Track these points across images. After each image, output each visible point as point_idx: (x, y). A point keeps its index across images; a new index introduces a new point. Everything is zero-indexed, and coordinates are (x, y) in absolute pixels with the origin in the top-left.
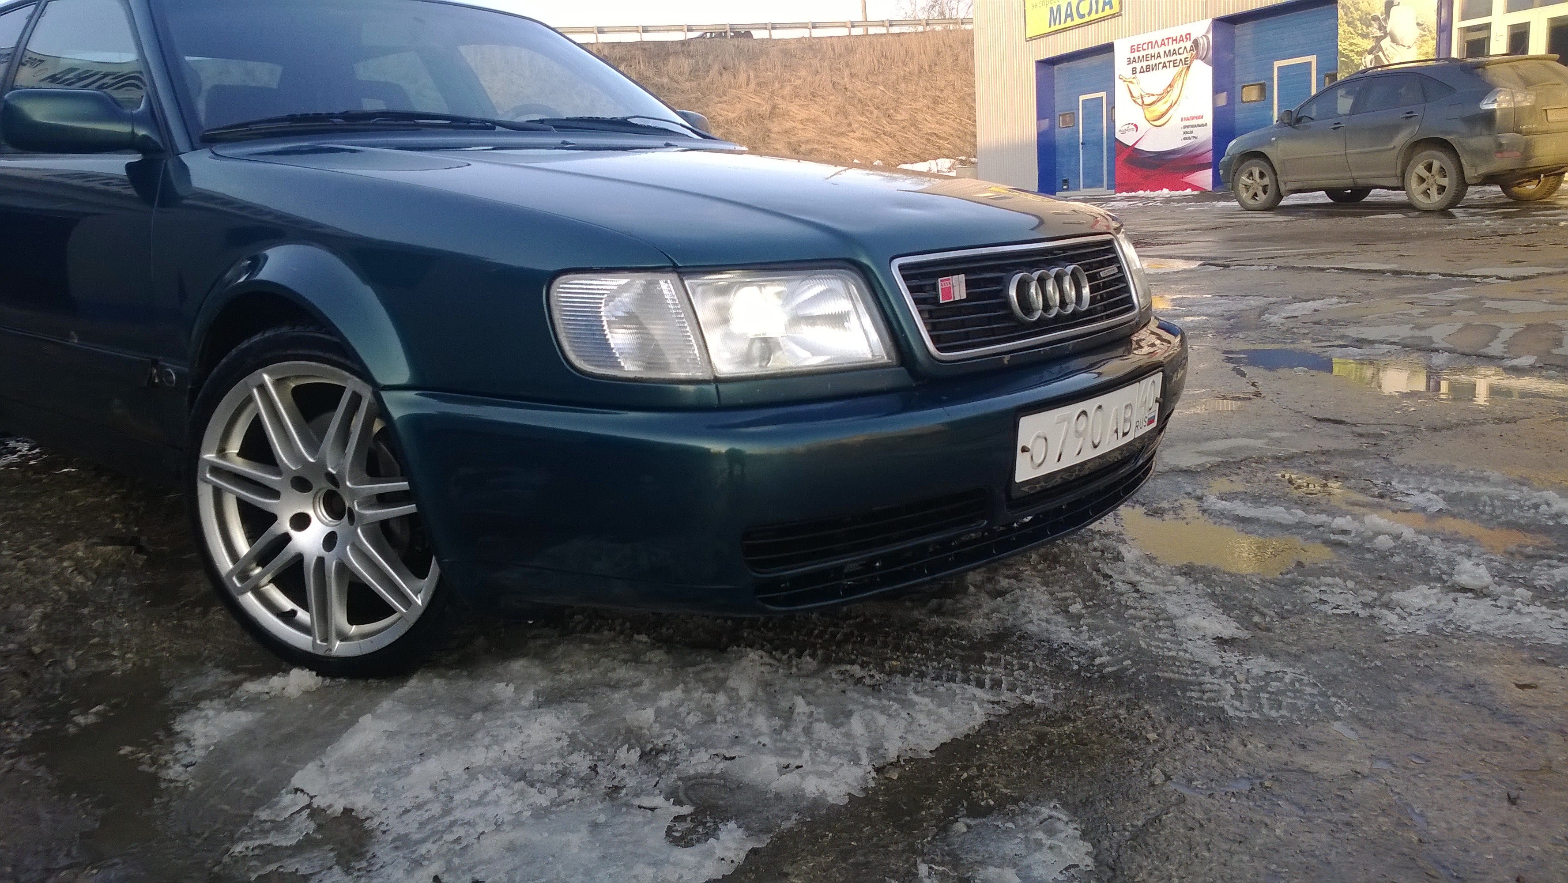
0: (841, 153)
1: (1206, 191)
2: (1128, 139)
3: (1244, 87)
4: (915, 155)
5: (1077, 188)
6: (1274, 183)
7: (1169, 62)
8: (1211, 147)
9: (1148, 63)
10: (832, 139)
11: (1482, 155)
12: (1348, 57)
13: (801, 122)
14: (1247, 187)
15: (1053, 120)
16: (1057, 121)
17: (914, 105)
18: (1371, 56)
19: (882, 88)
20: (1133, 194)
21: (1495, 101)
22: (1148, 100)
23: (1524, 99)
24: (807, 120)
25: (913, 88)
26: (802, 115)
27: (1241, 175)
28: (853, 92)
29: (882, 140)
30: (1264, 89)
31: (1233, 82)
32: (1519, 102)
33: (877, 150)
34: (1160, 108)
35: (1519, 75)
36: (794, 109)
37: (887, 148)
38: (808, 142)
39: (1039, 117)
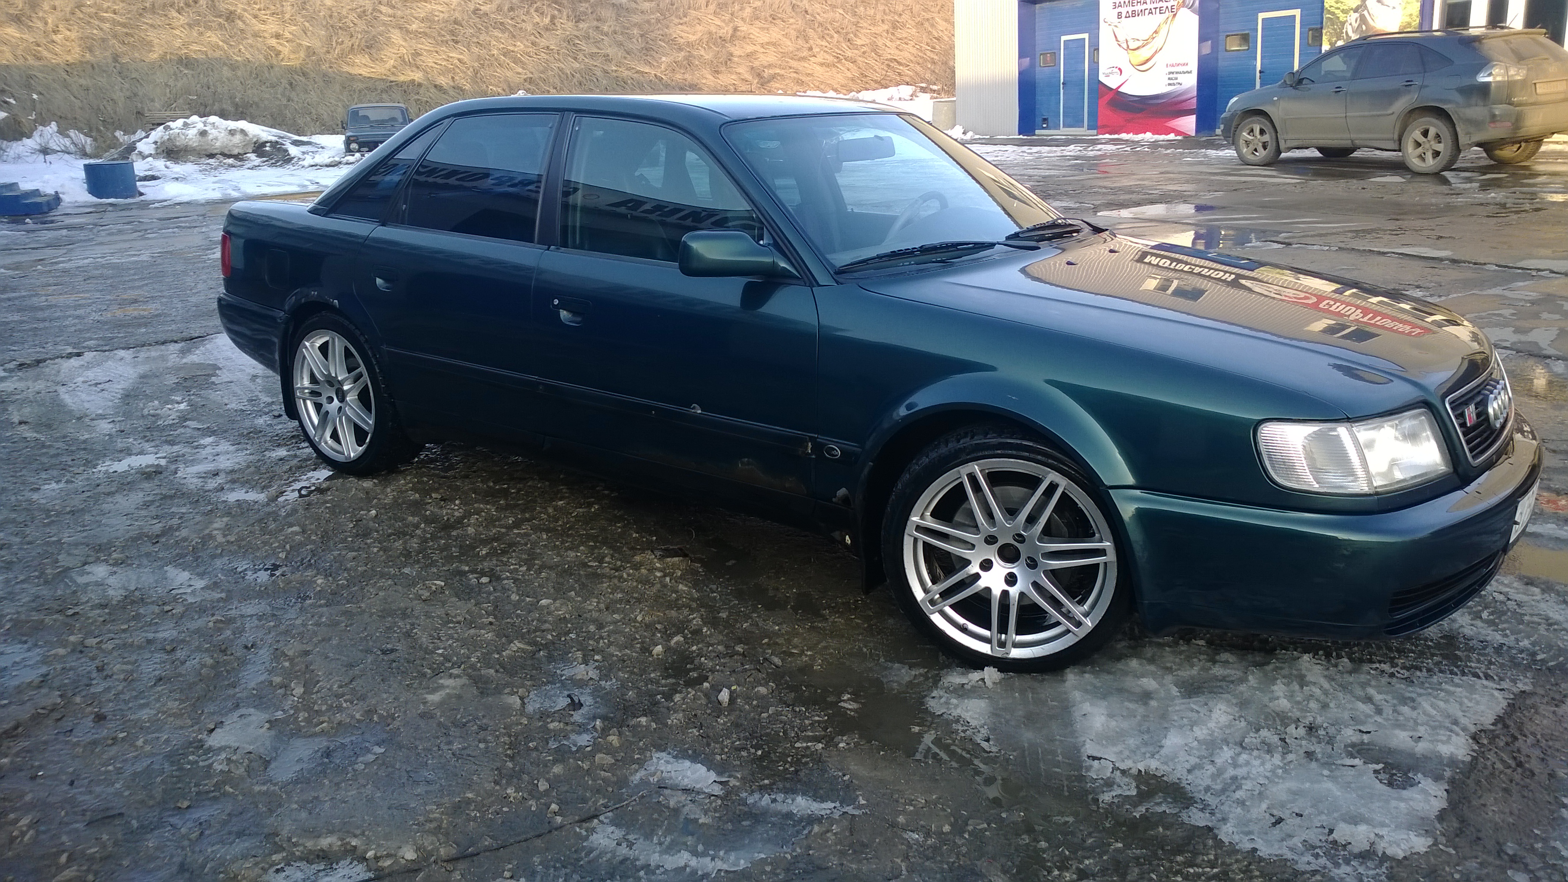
0: (804, 79)
1: (1190, 136)
2: (1112, 82)
3: (1228, 36)
4: (876, 82)
5: (1057, 127)
6: (1274, 140)
7: (1156, 8)
8: (1195, 93)
9: (1134, 8)
10: (794, 63)
11: (1476, 124)
12: (1333, 14)
13: (762, 45)
14: (1247, 143)
15: (1033, 59)
16: (1037, 60)
17: (874, 30)
18: (1357, 15)
19: (841, 11)
20: (1116, 136)
21: (1490, 75)
22: (1133, 45)
23: (1517, 74)
24: (768, 43)
25: (871, 12)
26: (764, 38)
27: (1242, 131)
28: (812, 15)
29: (844, 65)
30: (1246, 38)
31: (1218, 32)
32: (1512, 75)
33: (839, 76)
34: (1145, 53)
35: (1511, 49)
36: (754, 31)
37: (849, 75)
38: (770, 66)
39: (1021, 56)
